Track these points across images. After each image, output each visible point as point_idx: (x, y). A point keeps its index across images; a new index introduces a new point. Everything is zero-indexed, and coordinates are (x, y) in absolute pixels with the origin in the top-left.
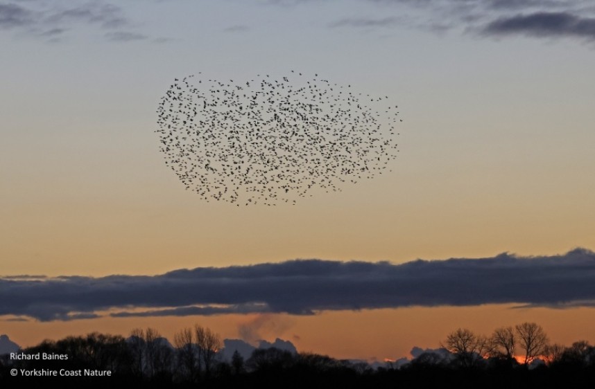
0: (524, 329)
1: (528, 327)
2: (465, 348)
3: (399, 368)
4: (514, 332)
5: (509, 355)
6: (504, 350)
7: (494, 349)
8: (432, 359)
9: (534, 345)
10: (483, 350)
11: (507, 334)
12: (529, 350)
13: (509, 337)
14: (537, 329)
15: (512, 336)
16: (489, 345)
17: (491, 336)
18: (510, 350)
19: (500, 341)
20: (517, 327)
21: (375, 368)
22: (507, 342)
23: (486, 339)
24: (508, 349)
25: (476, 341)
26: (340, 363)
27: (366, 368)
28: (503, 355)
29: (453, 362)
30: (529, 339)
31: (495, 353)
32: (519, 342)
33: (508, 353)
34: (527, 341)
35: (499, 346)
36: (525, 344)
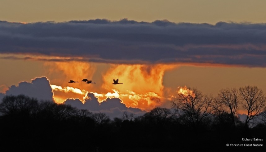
0: (246, 91)
1: (250, 90)
2: (193, 106)
3: (133, 120)
4: (238, 94)
5: (232, 115)
6: (228, 110)
7: (219, 108)
8: (163, 114)
9: (255, 105)
10: (209, 108)
11: (231, 95)
12: (250, 111)
13: (232, 98)
14: (259, 92)
15: (236, 97)
16: (214, 104)
17: (217, 96)
18: (233, 109)
19: (225, 101)
20: (240, 89)
21: (112, 119)
22: (230, 102)
23: (212, 98)
24: (231, 109)
25: (203, 99)
26: (81, 112)
27: (104, 118)
28: (226, 114)
29: (181, 118)
30: (251, 100)
31: (220, 111)
32: (242, 103)
33: (232, 112)
34: (249, 102)
35: (224, 105)
36: (247, 105)
